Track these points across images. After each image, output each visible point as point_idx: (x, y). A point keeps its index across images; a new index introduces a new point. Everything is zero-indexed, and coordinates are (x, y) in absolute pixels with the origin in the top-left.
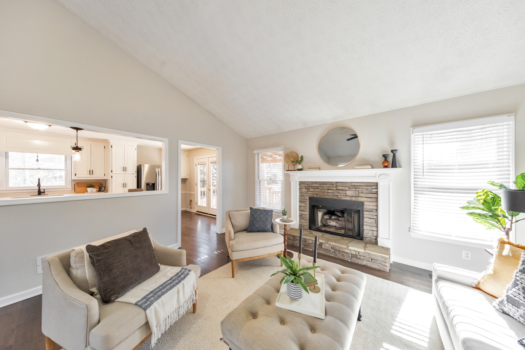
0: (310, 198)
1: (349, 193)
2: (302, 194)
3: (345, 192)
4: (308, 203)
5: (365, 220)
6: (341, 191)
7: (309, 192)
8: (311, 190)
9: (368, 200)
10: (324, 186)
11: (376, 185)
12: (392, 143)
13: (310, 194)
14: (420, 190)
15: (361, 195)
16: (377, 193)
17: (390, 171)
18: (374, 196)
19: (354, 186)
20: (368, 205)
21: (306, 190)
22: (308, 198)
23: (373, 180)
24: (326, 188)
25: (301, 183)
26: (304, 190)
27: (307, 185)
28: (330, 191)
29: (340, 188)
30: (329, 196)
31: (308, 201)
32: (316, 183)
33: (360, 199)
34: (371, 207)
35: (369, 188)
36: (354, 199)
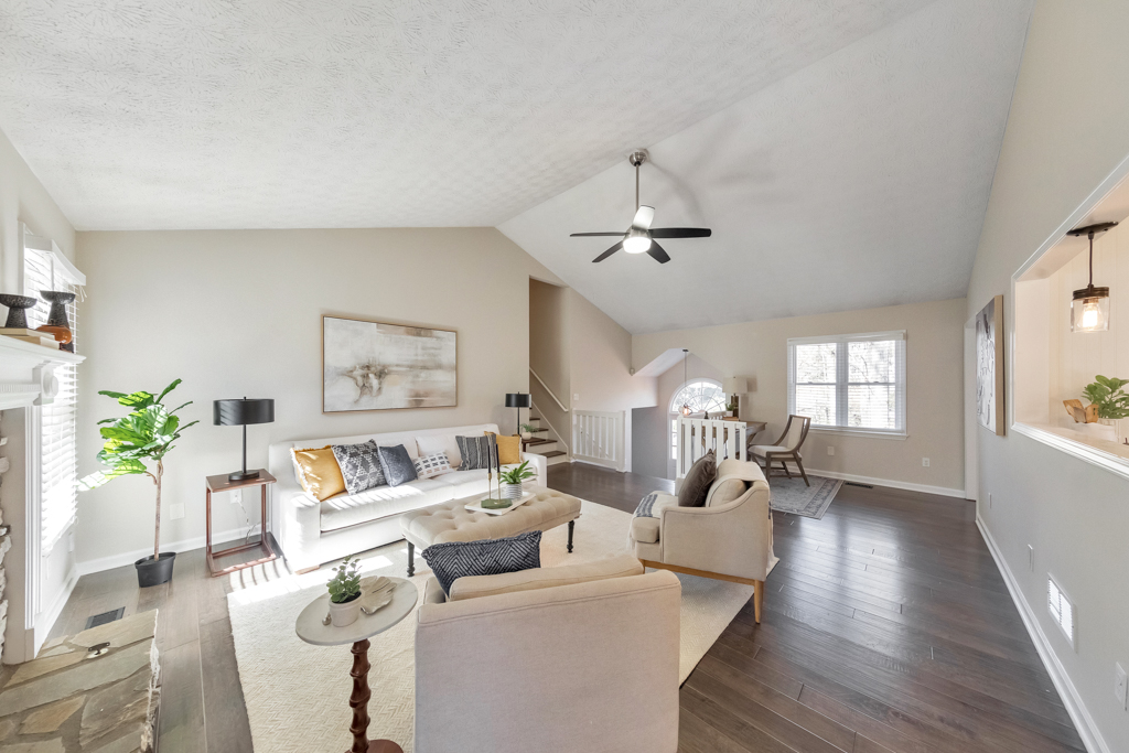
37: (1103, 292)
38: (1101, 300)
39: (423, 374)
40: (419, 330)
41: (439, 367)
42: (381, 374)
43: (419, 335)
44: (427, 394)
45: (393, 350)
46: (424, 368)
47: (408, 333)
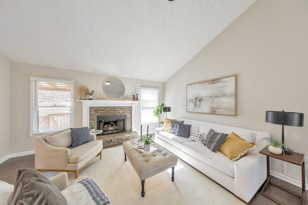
0: (97, 117)
1: (120, 112)
2: (92, 115)
3: (118, 111)
4: (96, 120)
5: (127, 123)
6: (117, 111)
7: (97, 113)
8: (99, 112)
9: (128, 114)
10: (108, 109)
11: (131, 107)
12: (136, 91)
13: (98, 114)
14: (143, 108)
15: (125, 112)
16: (131, 111)
17: (136, 102)
18: (130, 112)
19: (122, 108)
20: (128, 116)
21: (95, 112)
22: (96, 117)
24: (109, 110)
25: (91, 108)
26: (93, 112)
27: (96, 109)
28: (111, 111)
29: (116, 109)
30: (110, 114)
31: (96, 119)
32: (102, 107)
33: (125, 114)
34: (129, 117)
35: (128, 109)
36: (122, 114)
39: (216, 100)
40: (213, 81)
41: (224, 95)
44: (218, 108)
46: (217, 97)
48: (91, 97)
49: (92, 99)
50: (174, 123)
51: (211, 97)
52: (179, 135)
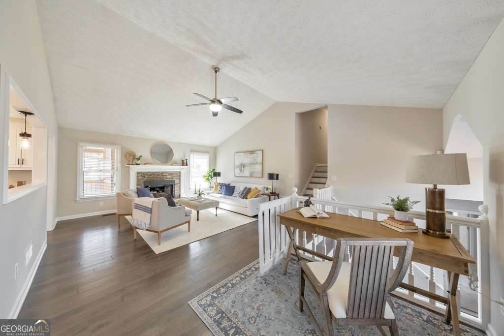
1: (168, 177)
2: (139, 180)
3: (166, 176)
5: (176, 188)
6: (164, 176)
8: (147, 177)
9: (177, 179)
11: (180, 172)
13: (145, 179)
15: (174, 177)
16: (180, 176)
17: (185, 167)
19: (171, 173)
20: (177, 181)
22: (143, 182)
23: (179, 171)
25: (138, 173)
26: (141, 177)
27: (143, 174)
28: (158, 177)
30: (157, 179)
33: (173, 179)
35: (177, 174)
36: (171, 179)
37: (29, 136)
38: (29, 138)
39: (253, 166)
40: (252, 152)
41: (257, 163)
42: (244, 167)
43: (252, 154)
44: (254, 173)
45: (246, 159)
46: (253, 164)
47: (250, 154)
48: (139, 162)
49: (139, 164)
50: (222, 185)
51: (250, 164)
52: (226, 195)
